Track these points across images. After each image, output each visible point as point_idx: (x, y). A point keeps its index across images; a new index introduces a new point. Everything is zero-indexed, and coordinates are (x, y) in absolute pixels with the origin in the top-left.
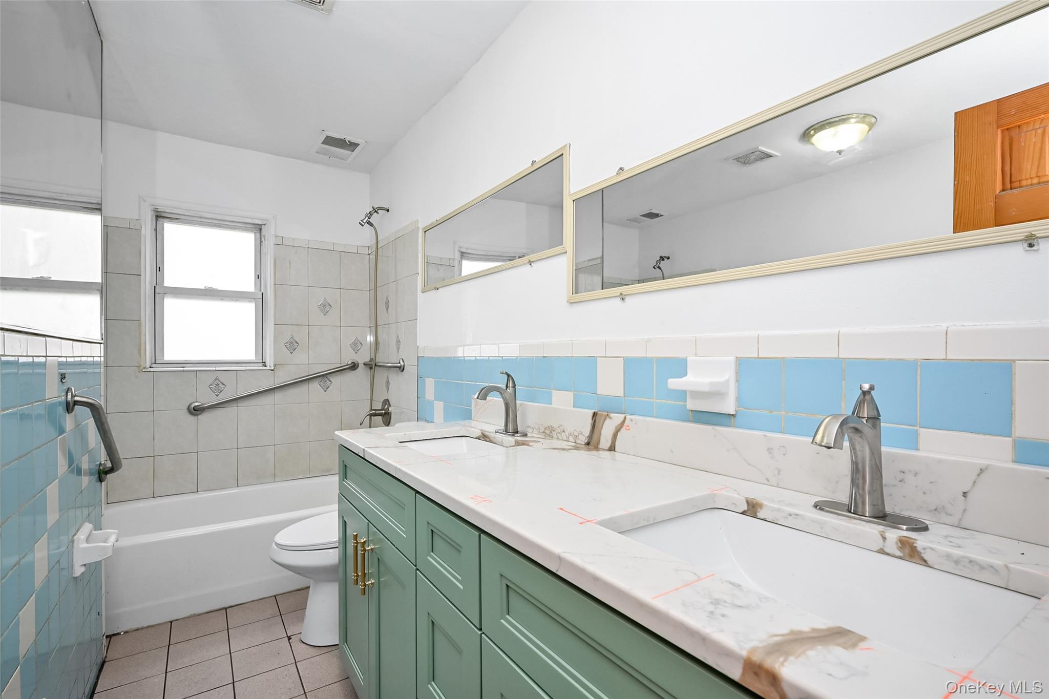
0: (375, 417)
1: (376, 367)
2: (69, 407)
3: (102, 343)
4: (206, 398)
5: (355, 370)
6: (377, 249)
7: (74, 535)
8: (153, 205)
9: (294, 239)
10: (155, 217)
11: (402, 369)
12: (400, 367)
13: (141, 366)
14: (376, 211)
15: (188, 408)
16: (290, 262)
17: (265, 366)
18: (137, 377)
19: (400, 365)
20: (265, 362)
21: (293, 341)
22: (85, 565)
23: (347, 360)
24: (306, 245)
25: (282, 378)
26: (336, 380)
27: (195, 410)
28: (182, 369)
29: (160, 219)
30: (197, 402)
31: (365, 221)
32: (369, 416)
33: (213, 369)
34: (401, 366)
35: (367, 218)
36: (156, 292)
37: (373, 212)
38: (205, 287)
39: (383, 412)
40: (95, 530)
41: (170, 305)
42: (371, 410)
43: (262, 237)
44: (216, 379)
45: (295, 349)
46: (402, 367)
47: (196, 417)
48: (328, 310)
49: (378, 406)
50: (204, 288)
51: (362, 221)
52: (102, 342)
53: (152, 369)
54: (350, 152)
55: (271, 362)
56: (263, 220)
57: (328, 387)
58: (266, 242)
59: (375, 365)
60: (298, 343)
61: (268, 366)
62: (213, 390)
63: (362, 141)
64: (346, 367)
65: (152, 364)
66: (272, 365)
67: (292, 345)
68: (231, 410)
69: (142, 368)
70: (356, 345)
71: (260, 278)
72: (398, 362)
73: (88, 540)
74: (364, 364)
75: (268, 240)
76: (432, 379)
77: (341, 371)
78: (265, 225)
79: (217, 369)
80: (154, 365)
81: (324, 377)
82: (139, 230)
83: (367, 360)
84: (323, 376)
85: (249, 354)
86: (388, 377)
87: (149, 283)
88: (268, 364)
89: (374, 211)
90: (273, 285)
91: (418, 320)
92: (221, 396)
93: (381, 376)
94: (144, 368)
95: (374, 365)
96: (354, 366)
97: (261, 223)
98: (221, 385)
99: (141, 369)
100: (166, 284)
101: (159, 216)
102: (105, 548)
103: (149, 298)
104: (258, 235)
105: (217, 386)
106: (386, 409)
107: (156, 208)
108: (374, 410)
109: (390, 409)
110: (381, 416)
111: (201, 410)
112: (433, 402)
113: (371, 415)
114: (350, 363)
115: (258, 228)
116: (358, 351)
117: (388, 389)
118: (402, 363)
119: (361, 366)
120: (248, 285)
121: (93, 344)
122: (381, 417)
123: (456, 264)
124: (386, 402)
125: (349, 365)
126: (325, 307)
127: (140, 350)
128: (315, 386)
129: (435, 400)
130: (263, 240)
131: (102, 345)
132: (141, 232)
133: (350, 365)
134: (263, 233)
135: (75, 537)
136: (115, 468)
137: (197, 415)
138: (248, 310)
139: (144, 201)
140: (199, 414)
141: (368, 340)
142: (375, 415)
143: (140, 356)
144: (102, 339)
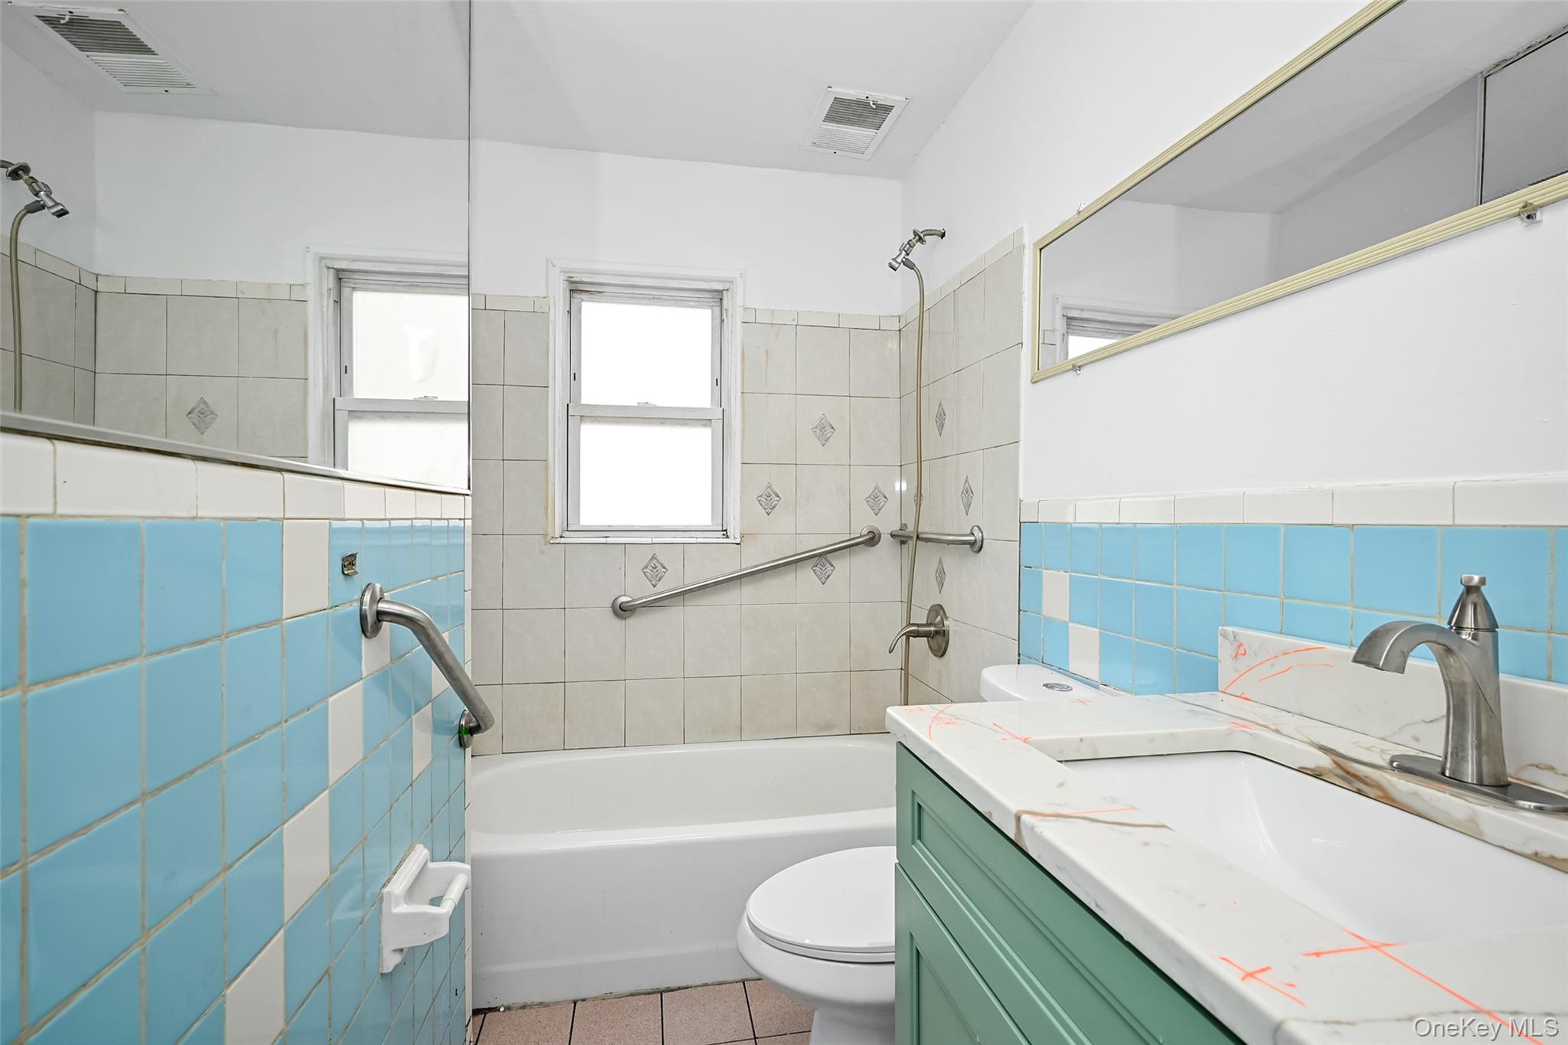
0: (917, 638)
1: (918, 542)
2: (371, 623)
3: (468, 495)
4: (637, 590)
5: (873, 545)
6: (922, 312)
7: (384, 886)
8: (566, 272)
9: (773, 312)
10: (568, 292)
11: (977, 546)
12: (972, 544)
13: (547, 535)
14: (920, 238)
15: (613, 606)
16: (767, 352)
17: (727, 537)
18: (542, 553)
19: (973, 538)
20: (726, 530)
21: (772, 493)
22: (401, 950)
23: (860, 529)
24: (793, 320)
25: (754, 557)
26: (842, 566)
27: (623, 610)
28: (604, 540)
29: (575, 295)
30: (625, 595)
31: (899, 260)
32: (904, 637)
33: (649, 540)
34: (975, 540)
35: (904, 253)
36: (569, 414)
37: (914, 241)
38: (639, 403)
39: (932, 629)
40: (432, 861)
41: (589, 433)
42: (909, 624)
43: (724, 312)
44: (654, 557)
45: (774, 507)
46: (978, 544)
47: (624, 622)
48: (828, 436)
49: (920, 617)
50: (636, 404)
51: (894, 259)
52: (468, 492)
53: (563, 540)
54: (871, 132)
55: (736, 530)
56: (725, 282)
57: (829, 577)
58: (730, 322)
59: (918, 537)
60: (778, 496)
61: (732, 537)
62: (649, 576)
63: (897, 98)
64: (860, 540)
65: (563, 531)
66: (738, 535)
67: (769, 499)
68: (674, 614)
69: (549, 538)
70: (876, 500)
71: (719, 383)
72: (969, 532)
73: (411, 893)
74: (892, 536)
75: (732, 315)
76: (1062, 573)
77: (850, 547)
78: (727, 290)
79: (655, 540)
80: (566, 534)
81: (821, 558)
82: (546, 314)
83: (896, 527)
84: (820, 555)
85: (701, 515)
86: (940, 562)
87: (560, 400)
88: (730, 533)
89: (917, 238)
90: (740, 393)
91: (1021, 444)
92: (660, 587)
93: (927, 559)
94: (552, 537)
95: (915, 538)
96: (873, 539)
97: (721, 288)
98: (660, 567)
99: (549, 541)
100: (584, 401)
101: (576, 289)
102: (435, 918)
103: (560, 424)
104: (717, 310)
105: (654, 569)
106: (939, 622)
107: (569, 277)
108: (914, 625)
109: (946, 623)
110: (928, 637)
111: (631, 611)
112: (1068, 625)
113: (908, 635)
114: (865, 532)
115: (717, 297)
116: (880, 510)
117: (941, 585)
118: (978, 535)
119: (885, 538)
120: (701, 397)
121: (444, 496)
122: (926, 639)
123: (1058, 340)
124: (938, 610)
125: (865, 535)
126: (824, 431)
127: (546, 508)
128: (807, 574)
129: (1070, 621)
130: (724, 317)
131: (469, 498)
132: (549, 316)
133: (868, 537)
134: (725, 306)
135: (385, 890)
136: (482, 726)
137: (625, 618)
138: (702, 439)
139: (554, 266)
140: (628, 617)
141: (897, 488)
142: (917, 634)
143: (547, 519)
144: (469, 488)
